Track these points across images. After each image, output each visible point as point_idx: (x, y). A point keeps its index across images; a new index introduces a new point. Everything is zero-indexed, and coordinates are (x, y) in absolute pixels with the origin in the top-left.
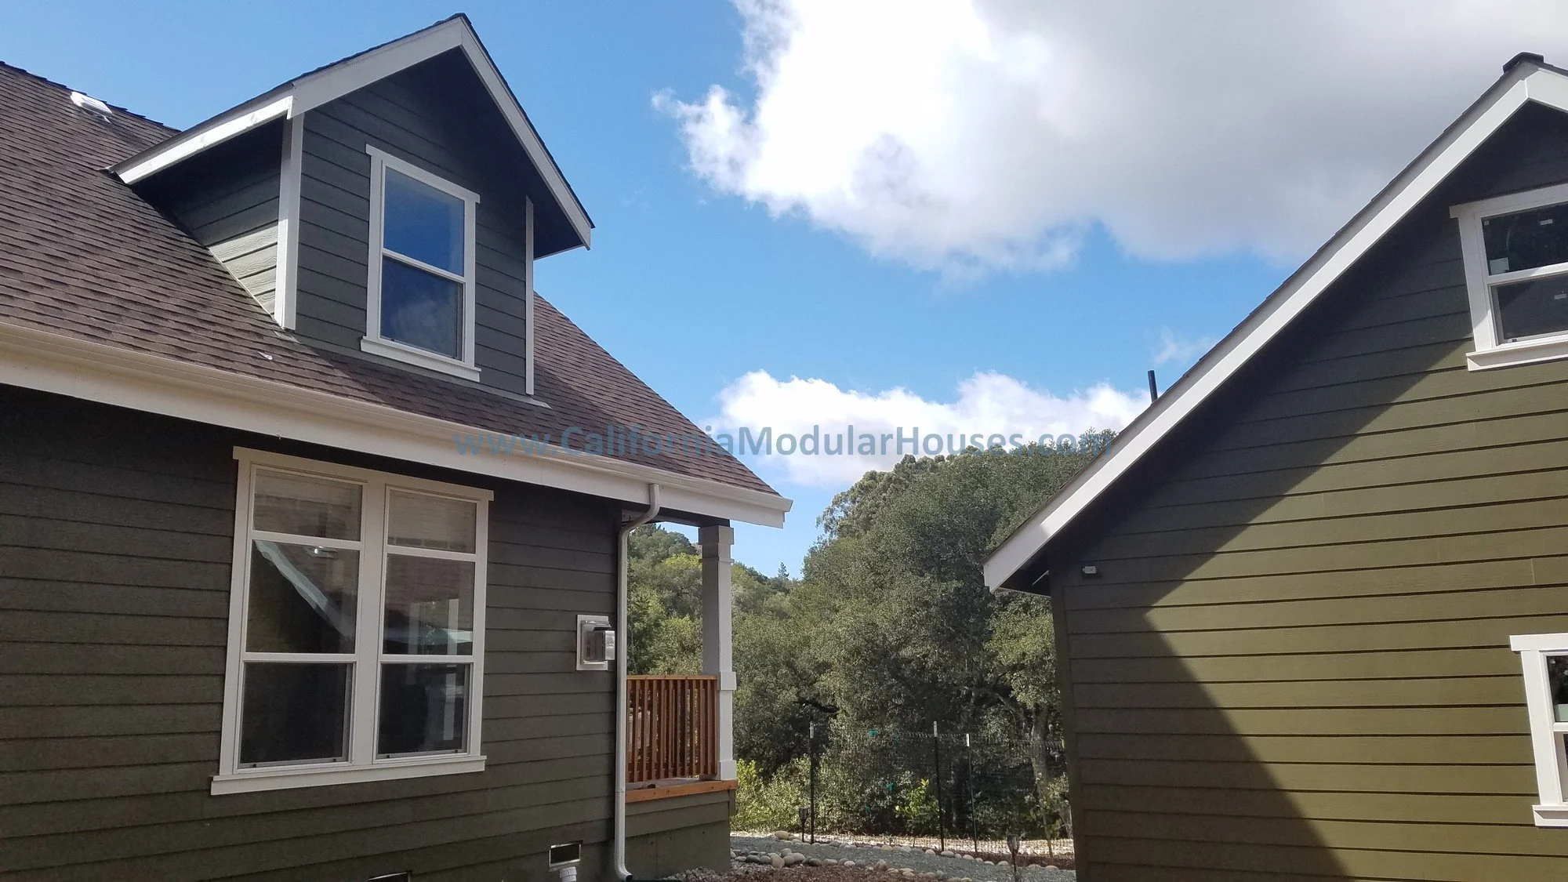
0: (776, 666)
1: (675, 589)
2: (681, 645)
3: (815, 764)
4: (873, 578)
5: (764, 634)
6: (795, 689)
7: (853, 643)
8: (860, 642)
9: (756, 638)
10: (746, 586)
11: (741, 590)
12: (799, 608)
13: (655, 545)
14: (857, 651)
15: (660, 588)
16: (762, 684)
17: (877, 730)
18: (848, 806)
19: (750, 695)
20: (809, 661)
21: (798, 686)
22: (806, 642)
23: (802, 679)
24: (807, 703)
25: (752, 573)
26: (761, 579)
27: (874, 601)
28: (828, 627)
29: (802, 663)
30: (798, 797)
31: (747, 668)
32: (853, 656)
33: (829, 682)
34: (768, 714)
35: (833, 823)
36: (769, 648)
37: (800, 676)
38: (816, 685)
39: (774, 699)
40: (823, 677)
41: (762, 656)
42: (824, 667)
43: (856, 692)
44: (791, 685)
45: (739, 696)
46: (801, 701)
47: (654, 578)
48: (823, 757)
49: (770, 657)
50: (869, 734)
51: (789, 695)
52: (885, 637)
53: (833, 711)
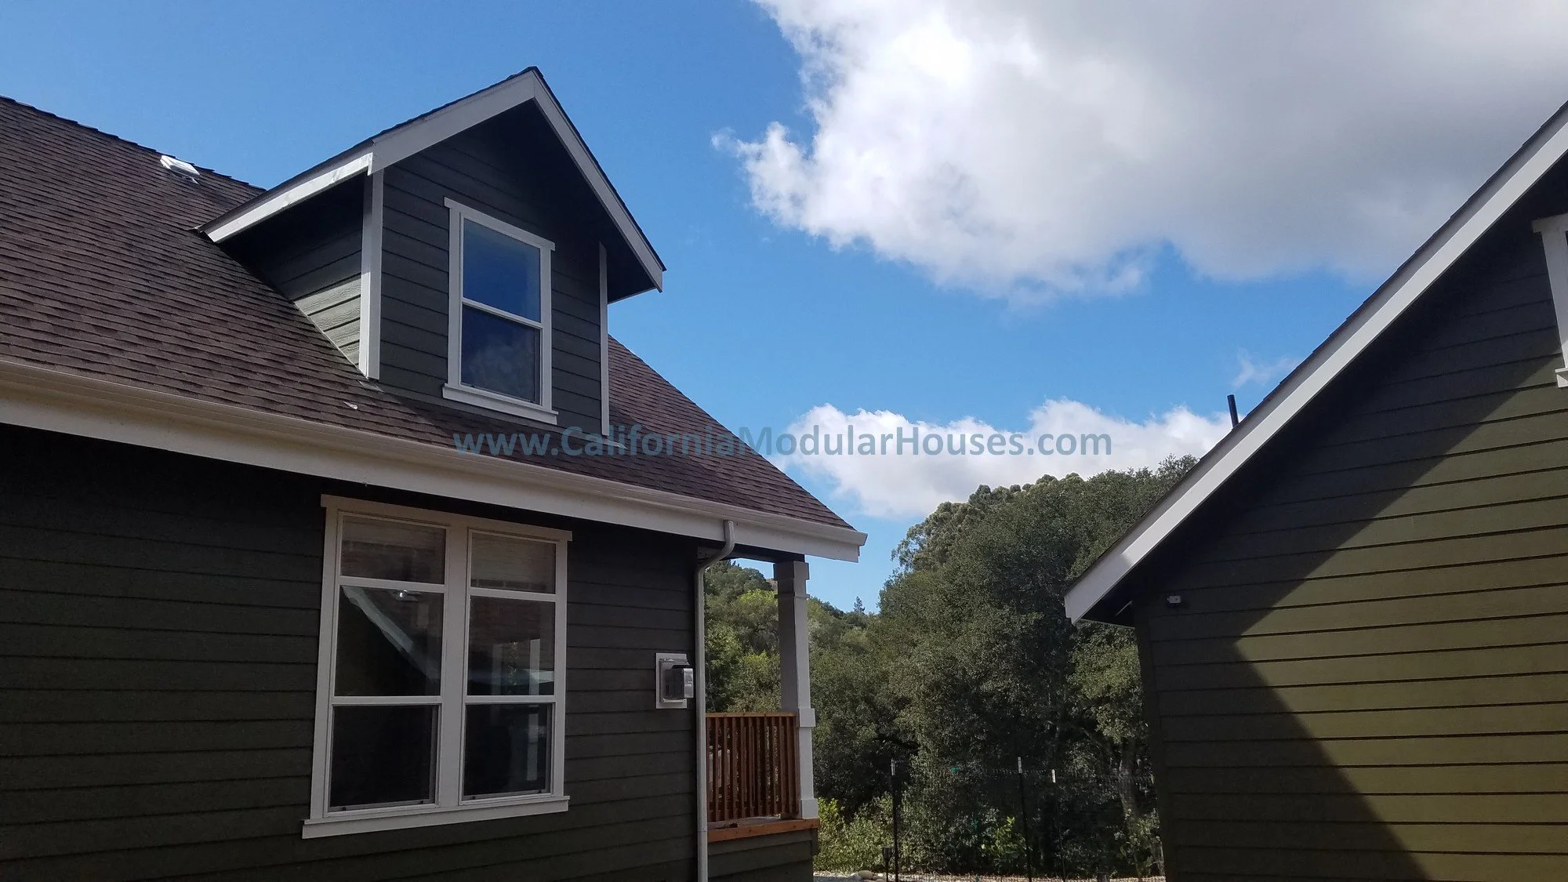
0: (855, 702)
1: (751, 626)
2: (759, 681)
3: (897, 801)
4: (950, 611)
5: (841, 670)
6: (874, 725)
7: (932, 677)
8: (938, 676)
9: (833, 674)
10: (822, 621)
11: (817, 625)
12: (877, 643)
13: (731, 582)
14: (936, 686)
15: (736, 624)
16: (841, 720)
17: (960, 767)
18: (932, 845)
19: (829, 732)
20: (888, 697)
21: (877, 722)
22: (884, 677)
23: (881, 715)
24: (887, 739)
25: (827, 608)
26: (837, 614)
27: (951, 634)
28: (904, 661)
29: (881, 698)
30: (881, 836)
31: (825, 704)
32: (933, 691)
33: (910, 718)
34: (847, 751)
35: (917, 862)
36: (846, 682)
37: (880, 713)
38: (896, 721)
39: (854, 736)
40: (903, 713)
41: (840, 692)
42: (903, 703)
43: (937, 728)
44: (870, 721)
45: (818, 733)
46: (881, 737)
47: (731, 614)
48: (905, 794)
49: (848, 692)
50: (952, 770)
51: (869, 732)
52: (965, 672)
53: (913, 747)
